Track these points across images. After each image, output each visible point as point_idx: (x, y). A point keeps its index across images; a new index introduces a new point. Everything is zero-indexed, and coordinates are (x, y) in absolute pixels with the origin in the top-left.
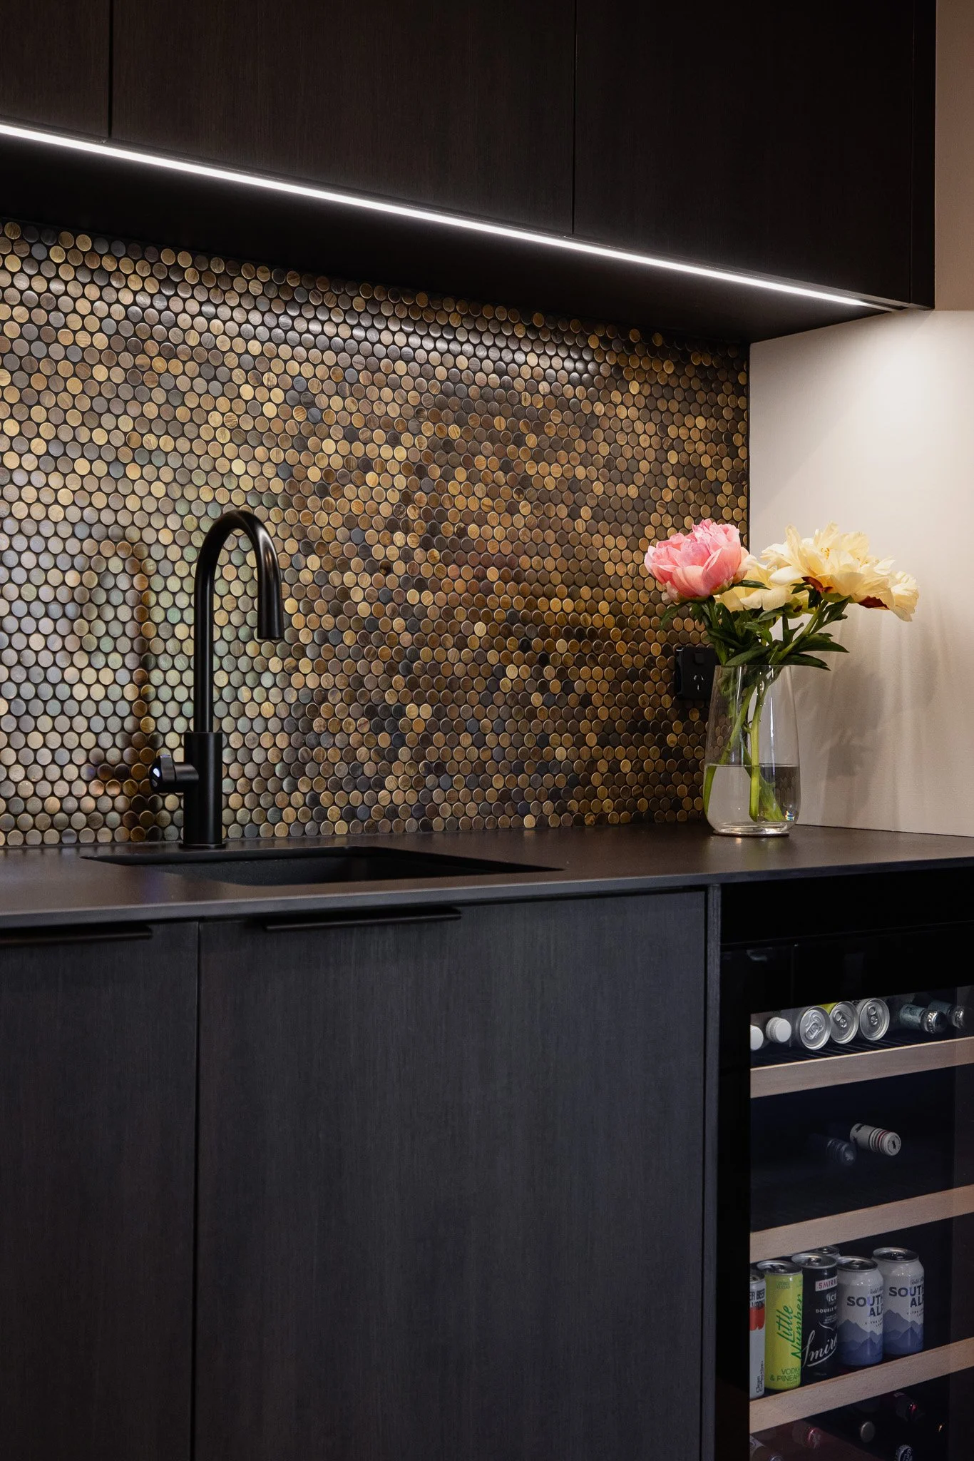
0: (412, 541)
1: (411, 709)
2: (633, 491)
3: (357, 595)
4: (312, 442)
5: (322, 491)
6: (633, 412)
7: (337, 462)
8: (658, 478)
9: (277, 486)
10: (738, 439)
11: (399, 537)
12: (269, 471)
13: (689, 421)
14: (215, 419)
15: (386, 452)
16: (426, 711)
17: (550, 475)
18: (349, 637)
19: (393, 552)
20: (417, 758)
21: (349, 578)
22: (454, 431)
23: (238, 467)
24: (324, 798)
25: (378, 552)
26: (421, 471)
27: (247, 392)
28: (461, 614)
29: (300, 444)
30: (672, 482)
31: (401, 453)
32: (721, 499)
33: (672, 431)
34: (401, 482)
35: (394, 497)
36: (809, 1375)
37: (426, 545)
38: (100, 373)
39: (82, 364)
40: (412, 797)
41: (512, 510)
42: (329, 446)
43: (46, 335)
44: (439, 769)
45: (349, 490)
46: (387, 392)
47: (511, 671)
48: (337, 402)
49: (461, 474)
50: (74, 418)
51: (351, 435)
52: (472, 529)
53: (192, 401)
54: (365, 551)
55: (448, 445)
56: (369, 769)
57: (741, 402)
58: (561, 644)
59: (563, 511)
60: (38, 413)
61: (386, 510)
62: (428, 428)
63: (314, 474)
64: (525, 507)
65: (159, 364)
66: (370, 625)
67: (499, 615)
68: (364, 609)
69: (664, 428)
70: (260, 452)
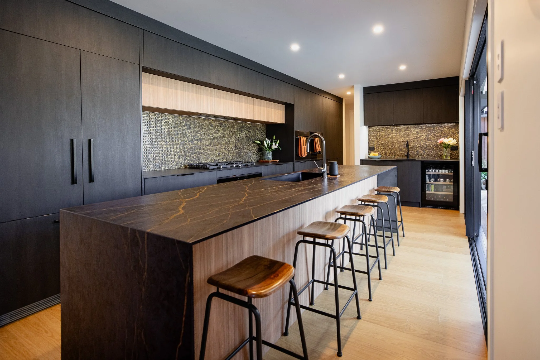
0: (426, 140)
1: (426, 151)
2: (446, 135)
3: (422, 144)
4: (418, 135)
5: (419, 138)
6: (446, 129)
7: (420, 136)
8: (449, 133)
9: (416, 138)
10: (458, 130)
11: (425, 140)
12: (415, 137)
13: (452, 129)
14: (411, 134)
15: (424, 135)
16: (427, 151)
17: (438, 135)
18: (421, 146)
19: (424, 141)
20: (426, 154)
21: (421, 143)
22: (429, 133)
23: (413, 137)
24: (419, 156)
25: (423, 141)
26: (427, 136)
27: (413, 132)
28: (430, 144)
29: (417, 135)
30: (450, 134)
31: (425, 135)
32: (456, 135)
33: (450, 130)
34: (425, 136)
35: (425, 137)
36: (435, 191)
37: (427, 140)
38: (404, 133)
39: (403, 132)
40: (426, 156)
41: (435, 137)
42: (419, 135)
43: (400, 131)
44: (428, 155)
45: (421, 137)
46: (424, 131)
47: (435, 148)
48: (420, 132)
49: (430, 135)
50: (402, 135)
51: (421, 134)
52: (431, 139)
53: (410, 133)
54: (422, 141)
55: (429, 134)
56: (423, 154)
57: (458, 127)
58: (439, 146)
59: (439, 137)
60: (400, 135)
61: (424, 138)
62: (427, 133)
63: (418, 137)
64: (436, 137)
65: (408, 132)
66: (423, 146)
67: (434, 144)
68: (422, 145)
69: (449, 130)
70: (414, 136)
